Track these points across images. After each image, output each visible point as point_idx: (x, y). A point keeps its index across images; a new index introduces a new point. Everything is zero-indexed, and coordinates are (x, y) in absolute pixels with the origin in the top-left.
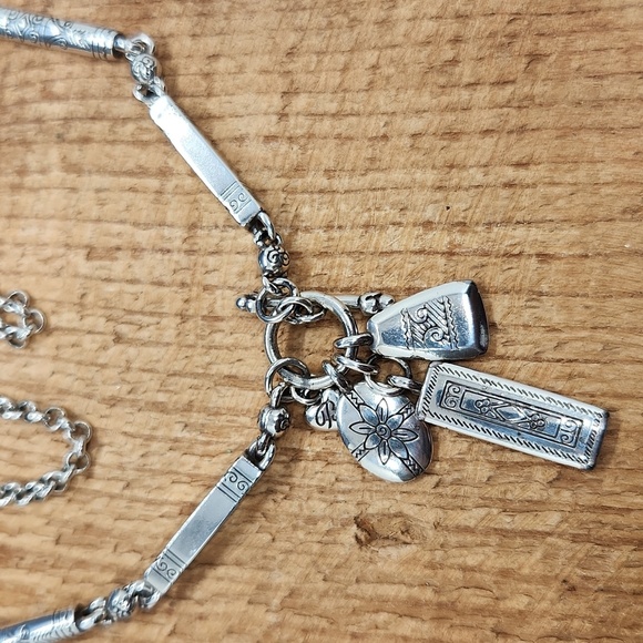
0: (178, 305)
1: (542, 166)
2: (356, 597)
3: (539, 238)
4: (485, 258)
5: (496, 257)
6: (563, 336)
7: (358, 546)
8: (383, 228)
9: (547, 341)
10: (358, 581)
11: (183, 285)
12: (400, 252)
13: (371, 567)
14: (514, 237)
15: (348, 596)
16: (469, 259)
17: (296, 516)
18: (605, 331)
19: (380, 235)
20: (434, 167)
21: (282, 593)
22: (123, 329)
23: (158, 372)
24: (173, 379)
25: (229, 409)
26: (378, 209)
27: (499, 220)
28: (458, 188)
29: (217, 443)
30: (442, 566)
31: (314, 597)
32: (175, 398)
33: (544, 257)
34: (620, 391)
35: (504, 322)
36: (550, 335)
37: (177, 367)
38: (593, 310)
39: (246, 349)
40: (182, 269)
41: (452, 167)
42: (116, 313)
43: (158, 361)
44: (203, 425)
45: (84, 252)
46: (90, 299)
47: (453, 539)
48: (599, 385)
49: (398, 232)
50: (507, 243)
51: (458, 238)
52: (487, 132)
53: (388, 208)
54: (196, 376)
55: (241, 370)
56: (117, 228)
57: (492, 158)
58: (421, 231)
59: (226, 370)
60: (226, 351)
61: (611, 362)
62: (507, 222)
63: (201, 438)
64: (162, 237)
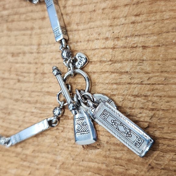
0: (35, 70)
1: (144, 15)
2: (82, 166)
3: (143, 40)
4: (125, 49)
5: (129, 48)
6: (151, 75)
7: (83, 149)
8: (93, 41)
9: (145, 77)
10: (83, 161)
11: (36, 63)
12: (98, 49)
13: (87, 156)
14: (134, 41)
15: (79, 166)
16: (119, 49)
17: (65, 138)
18: (166, 73)
19: (92, 43)
20: (109, 19)
21: (60, 163)
22: (20, 78)
23: (29, 91)
24: (33, 93)
25: (47, 103)
26: (92, 35)
27: (129, 35)
28: (117, 25)
29: (44, 113)
30: (109, 157)
31: (70, 165)
32: (33, 99)
33: (144, 47)
34: (171, 95)
35: (131, 71)
36: (146, 75)
37: (34, 89)
38: (161, 65)
39: (52, 83)
40: (36, 58)
41: (115, 18)
42: (19, 73)
43: (29, 87)
44: (40, 108)
45: (11, 55)
46: (12, 69)
47: (113, 147)
48: (163, 93)
49: (98, 42)
50: (132, 43)
51: (116, 42)
52: (126, 5)
53: (95, 34)
54: (39, 92)
55: (51, 90)
56: (20, 47)
57: (128, 14)
58: (105, 41)
59: (47, 90)
60: (47, 84)
61: (168, 84)
62: (132, 36)
63: (40, 112)
64: (31, 49)
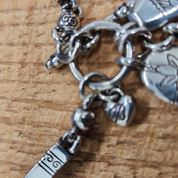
0: (21, 57)
11: (24, 44)
23: (7, 99)
24: (15, 103)
25: (46, 123)
29: (38, 145)
32: (16, 114)
37: (18, 95)
39: (58, 83)
40: (24, 35)
43: (7, 92)
44: (30, 133)
54: (27, 101)
55: (55, 97)
59: (45, 97)
60: (46, 85)
63: (29, 142)
64: (15, 17)
